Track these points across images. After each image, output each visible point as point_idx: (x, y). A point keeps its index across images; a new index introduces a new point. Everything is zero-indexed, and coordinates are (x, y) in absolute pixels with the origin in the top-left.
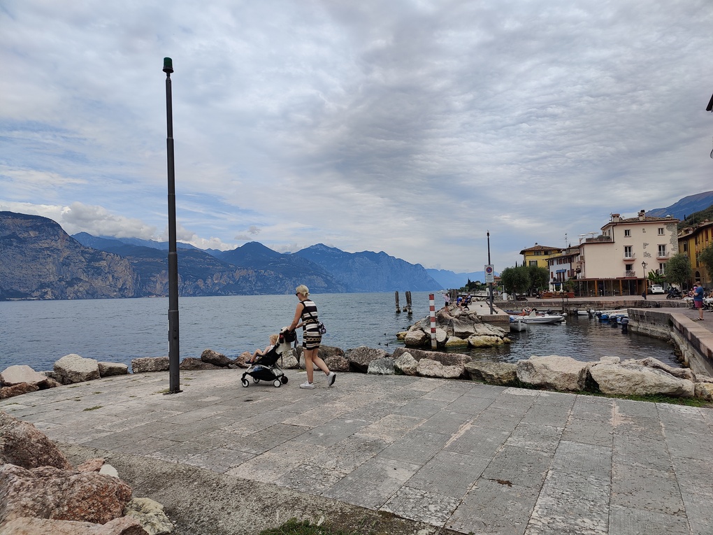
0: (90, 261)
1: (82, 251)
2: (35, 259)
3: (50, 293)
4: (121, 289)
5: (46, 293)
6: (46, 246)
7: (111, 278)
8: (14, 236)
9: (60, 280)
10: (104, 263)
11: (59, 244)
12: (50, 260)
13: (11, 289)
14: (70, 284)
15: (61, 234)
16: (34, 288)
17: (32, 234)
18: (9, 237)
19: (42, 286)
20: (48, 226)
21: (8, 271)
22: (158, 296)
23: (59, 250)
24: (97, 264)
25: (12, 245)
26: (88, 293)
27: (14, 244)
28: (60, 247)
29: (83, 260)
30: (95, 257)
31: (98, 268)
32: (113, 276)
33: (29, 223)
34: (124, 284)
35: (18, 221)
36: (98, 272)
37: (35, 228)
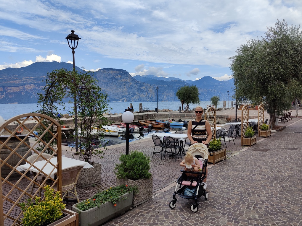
0: (139, 87)
1: (136, 83)
2: (120, 86)
3: (126, 99)
4: (150, 98)
5: (124, 99)
6: (124, 81)
7: (147, 94)
8: (113, 78)
9: (129, 94)
10: (144, 87)
11: (128, 80)
12: (125, 87)
13: (113, 98)
14: (133, 96)
15: (129, 76)
16: (120, 98)
17: (119, 76)
18: (112, 78)
19: (123, 97)
20: (124, 73)
21: (112, 91)
22: (165, 101)
24: (142, 88)
25: (113, 81)
26: (139, 100)
27: (114, 81)
28: (129, 81)
29: (137, 86)
30: (141, 85)
31: (142, 90)
33: (118, 72)
34: (152, 96)
35: (115, 72)
36: (142, 91)
37: (120, 74)
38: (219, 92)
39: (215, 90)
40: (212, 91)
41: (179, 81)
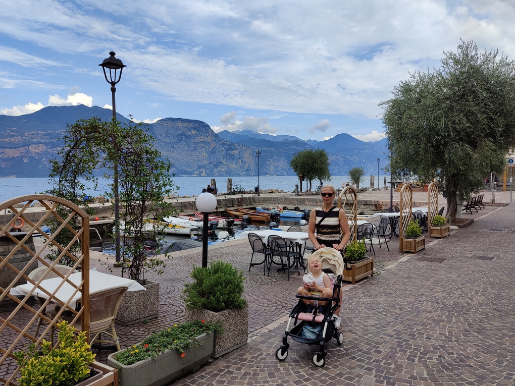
0: (227, 151)
1: (223, 143)
2: (195, 149)
3: (204, 172)
4: (247, 170)
5: (202, 172)
6: (202, 140)
7: (241, 162)
8: (183, 134)
9: (210, 163)
10: (236, 152)
11: (209, 139)
12: (203, 150)
13: (183, 169)
14: (216, 166)
15: (210, 132)
16: (195, 169)
17: (193, 132)
18: (181, 135)
19: (200, 167)
20: (202, 126)
21: (181, 157)
22: (271, 175)
23: (209, 143)
24: (232, 153)
25: (182, 140)
26: (226, 172)
27: (184, 139)
28: (209, 141)
29: (224, 150)
30: (231, 147)
31: (233, 155)
32: (242, 161)
33: (191, 125)
34: (249, 166)
35: (185, 124)
36: (233, 157)
37: (195, 128)
38: (364, 161)
39: (357, 158)
40: (352, 159)
41: (296, 140)
